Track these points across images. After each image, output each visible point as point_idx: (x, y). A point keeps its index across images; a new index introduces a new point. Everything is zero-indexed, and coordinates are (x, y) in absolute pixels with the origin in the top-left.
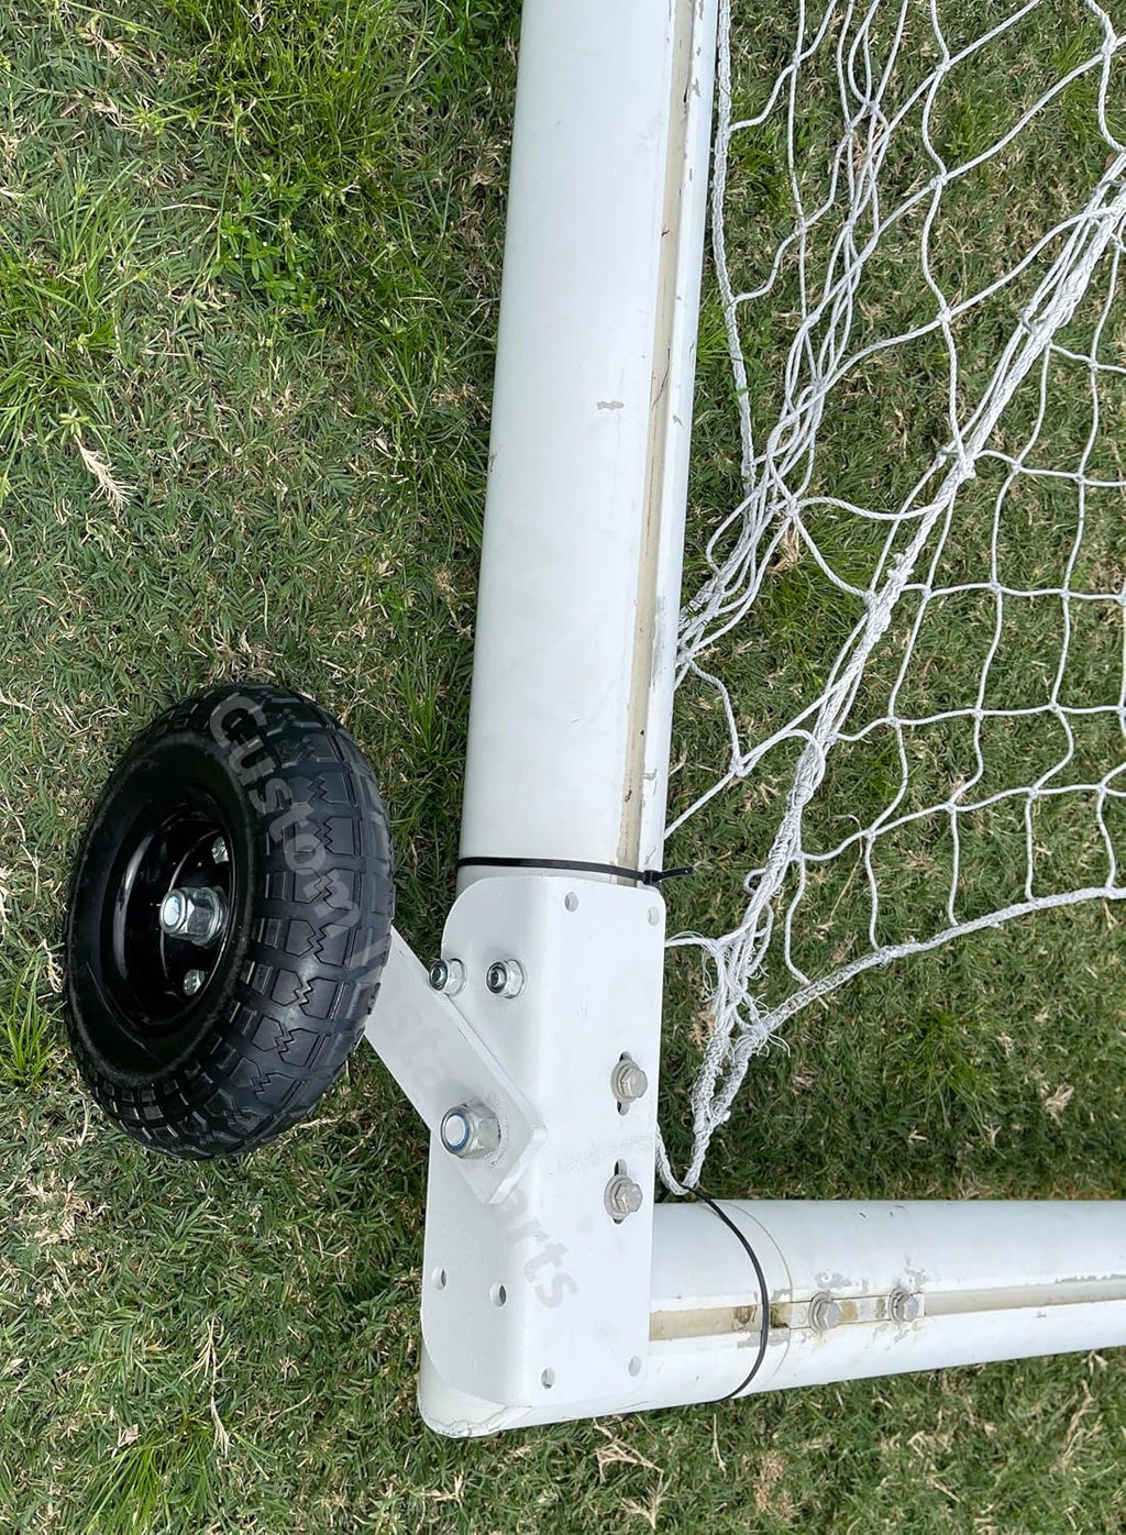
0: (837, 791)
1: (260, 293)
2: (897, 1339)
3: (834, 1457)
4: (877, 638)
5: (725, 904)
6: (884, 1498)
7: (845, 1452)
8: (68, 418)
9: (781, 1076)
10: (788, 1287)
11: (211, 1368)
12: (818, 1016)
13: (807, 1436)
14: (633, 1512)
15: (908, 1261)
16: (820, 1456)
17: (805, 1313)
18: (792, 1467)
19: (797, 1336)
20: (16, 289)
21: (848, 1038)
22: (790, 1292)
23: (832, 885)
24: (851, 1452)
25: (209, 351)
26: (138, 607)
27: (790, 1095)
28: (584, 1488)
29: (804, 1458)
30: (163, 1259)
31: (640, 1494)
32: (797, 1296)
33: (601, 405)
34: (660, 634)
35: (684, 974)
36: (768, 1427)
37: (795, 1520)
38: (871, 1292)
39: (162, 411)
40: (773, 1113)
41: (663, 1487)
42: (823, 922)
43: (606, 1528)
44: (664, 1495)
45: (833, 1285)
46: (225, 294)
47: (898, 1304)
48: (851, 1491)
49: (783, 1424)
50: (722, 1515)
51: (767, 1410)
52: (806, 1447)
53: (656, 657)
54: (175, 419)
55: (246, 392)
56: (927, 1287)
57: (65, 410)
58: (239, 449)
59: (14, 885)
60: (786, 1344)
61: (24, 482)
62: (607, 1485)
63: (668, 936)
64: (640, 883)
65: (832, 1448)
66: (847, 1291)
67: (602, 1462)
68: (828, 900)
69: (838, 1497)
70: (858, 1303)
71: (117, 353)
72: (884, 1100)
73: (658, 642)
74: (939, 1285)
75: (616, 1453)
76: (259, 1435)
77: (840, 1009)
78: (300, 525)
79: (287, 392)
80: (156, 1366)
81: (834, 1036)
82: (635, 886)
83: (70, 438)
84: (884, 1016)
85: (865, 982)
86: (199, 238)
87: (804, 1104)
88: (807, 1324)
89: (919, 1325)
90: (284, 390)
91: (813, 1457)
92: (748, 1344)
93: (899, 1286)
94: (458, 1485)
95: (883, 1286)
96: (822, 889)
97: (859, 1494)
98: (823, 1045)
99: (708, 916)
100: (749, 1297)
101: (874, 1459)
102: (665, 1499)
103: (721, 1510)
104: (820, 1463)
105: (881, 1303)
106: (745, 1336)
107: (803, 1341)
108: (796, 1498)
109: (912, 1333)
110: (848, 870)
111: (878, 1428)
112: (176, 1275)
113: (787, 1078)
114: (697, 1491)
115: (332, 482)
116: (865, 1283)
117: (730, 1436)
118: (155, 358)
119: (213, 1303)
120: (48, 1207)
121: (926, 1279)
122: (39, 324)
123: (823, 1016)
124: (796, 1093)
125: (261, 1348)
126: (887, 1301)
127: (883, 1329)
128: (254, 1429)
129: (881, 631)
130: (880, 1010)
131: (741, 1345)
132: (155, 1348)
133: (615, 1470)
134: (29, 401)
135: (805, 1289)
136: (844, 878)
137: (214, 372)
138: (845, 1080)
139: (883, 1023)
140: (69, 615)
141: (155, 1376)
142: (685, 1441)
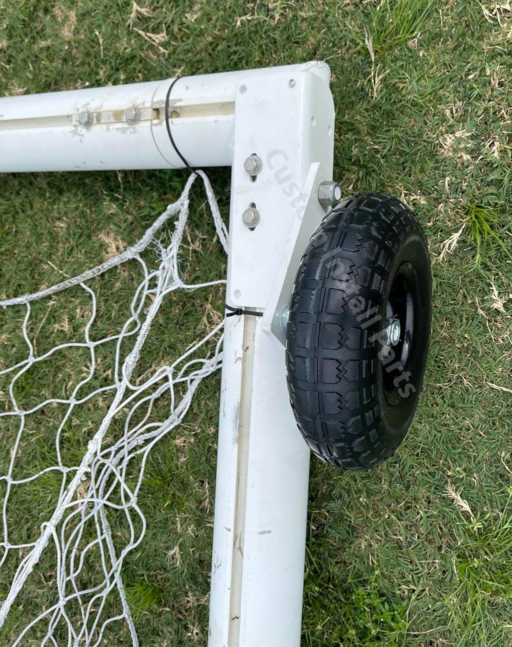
0: (49, 371)
1: (382, 595)
2: (88, 104)
3: (33, 38)
4: (96, 437)
5: (109, 311)
6: (4, 18)
7: (26, 40)
8: (479, 525)
9: (72, 226)
10: (154, 128)
11: (374, 76)
12: (53, 257)
13: (49, 47)
14: (146, 10)
15: (81, 141)
16: (41, 37)
17: (143, 115)
18: (57, 32)
19: (148, 105)
20: (507, 583)
21: (36, 247)
22: (152, 125)
23: (49, 324)
24: (23, 40)
25: (407, 565)
26: (435, 436)
27: (67, 218)
28: (172, 21)
29: (49, 37)
30: (401, 127)
31: (141, 19)
32: (148, 123)
33: (269, 532)
34: (236, 427)
35: (130, 275)
36: (71, 52)
37: (53, 6)
38: (104, 127)
39: (429, 533)
40: (77, 208)
41: (130, 22)
42: (53, 305)
43: (158, 2)
44: (129, 18)
45: (128, 128)
46: (398, 592)
47: (89, 120)
48: (23, 20)
49: (63, 53)
50: (94, 8)
51: (72, 60)
52: (49, 42)
53: (237, 416)
54: (422, 530)
55: (386, 546)
56: (71, 128)
57: (479, 529)
58: (387, 517)
59: (490, 300)
60: (155, 100)
61: (497, 492)
62: (160, 23)
63: (224, 285)
64: (244, 309)
65: (34, 42)
66: (119, 125)
67: (164, 34)
68: (51, 316)
69: (31, 19)
70: (112, 120)
71: (454, 560)
72: (14, 217)
73: (236, 423)
74: (62, 130)
75: (157, 38)
76: (346, 45)
77: (41, 261)
78: (353, 483)
79: (363, 547)
80: (401, 76)
81: (44, 246)
82: (246, 307)
83: (475, 515)
84: (16, 259)
85: (28, 276)
86: (415, 618)
87: (60, 213)
88: (142, 111)
89: (76, 111)
90: (365, 548)
91: (44, 38)
92: (176, 101)
93: (88, 128)
94: (239, 23)
95: (96, 129)
96: (55, 321)
97: (19, 20)
98: (50, 243)
99: (119, 304)
100: (175, 122)
101: (10, 37)
102: (129, 16)
103: (95, 11)
104: (41, 34)
105: (99, 121)
106: (178, 104)
107: (144, 102)
108: (54, 17)
109: (79, 106)
110: (41, 332)
111: (8, 53)
112: (394, 119)
113: (69, 225)
114: (109, 20)
115: (337, 505)
116: (108, 129)
117: (92, 47)
118: (434, 559)
119: (375, 106)
120: (461, 150)
121: (72, 132)
122: (494, 569)
123: (51, 257)
124: (64, 218)
125: (347, 86)
126: (95, 122)
127: (97, 108)
128: (349, 48)
129: (93, 441)
130: (19, 262)
131: (181, 100)
132: (401, 86)
133: (156, 30)
134: (496, 533)
135: (143, 127)
136: (43, 327)
137: (403, 554)
138: (37, 226)
139: (16, 256)
140: (469, 430)
141: (401, 72)
142: (118, 45)
